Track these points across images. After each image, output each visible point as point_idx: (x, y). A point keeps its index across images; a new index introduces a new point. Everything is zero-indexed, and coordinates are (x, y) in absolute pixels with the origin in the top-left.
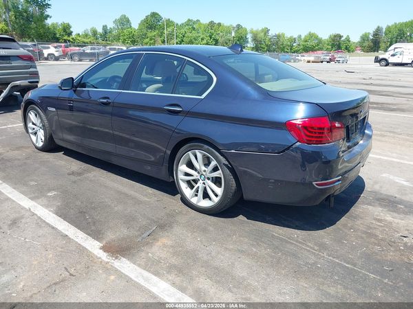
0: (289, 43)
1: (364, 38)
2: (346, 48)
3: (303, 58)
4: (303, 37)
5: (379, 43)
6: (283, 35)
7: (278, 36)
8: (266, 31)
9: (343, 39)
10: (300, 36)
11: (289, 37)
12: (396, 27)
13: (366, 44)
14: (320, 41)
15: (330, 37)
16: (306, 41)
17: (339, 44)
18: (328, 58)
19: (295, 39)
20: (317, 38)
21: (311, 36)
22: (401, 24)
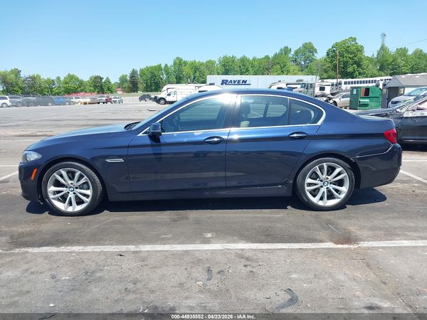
0: (47, 86)
1: (123, 80)
2: (109, 89)
3: (78, 100)
4: (62, 79)
5: (137, 84)
6: (38, 76)
7: (33, 78)
8: (17, 72)
9: (103, 81)
10: (59, 78)
11: (46, 78)
12: (148, 70)
13: (126, 85)
14: (81, 83)
15: (91, 78)
16: (67, 83)
17: (101, 85)
18: (104, 98)
19: (53, 81)
20: (77, 79)
21: (71, 77)
22: (152, 68)
